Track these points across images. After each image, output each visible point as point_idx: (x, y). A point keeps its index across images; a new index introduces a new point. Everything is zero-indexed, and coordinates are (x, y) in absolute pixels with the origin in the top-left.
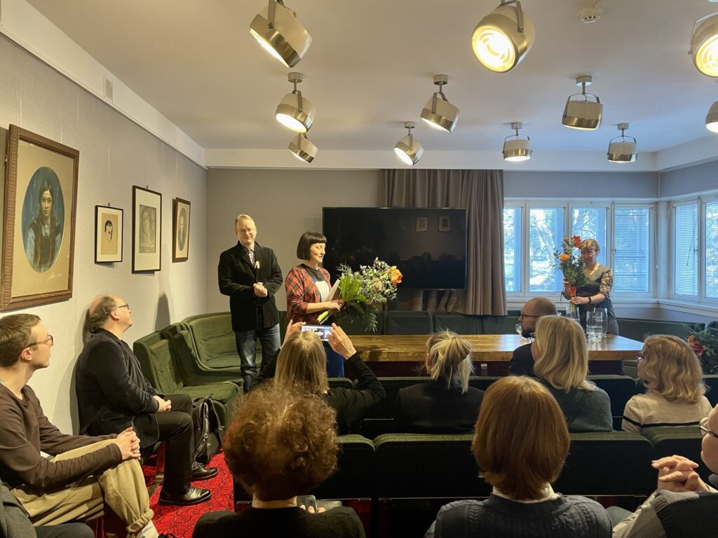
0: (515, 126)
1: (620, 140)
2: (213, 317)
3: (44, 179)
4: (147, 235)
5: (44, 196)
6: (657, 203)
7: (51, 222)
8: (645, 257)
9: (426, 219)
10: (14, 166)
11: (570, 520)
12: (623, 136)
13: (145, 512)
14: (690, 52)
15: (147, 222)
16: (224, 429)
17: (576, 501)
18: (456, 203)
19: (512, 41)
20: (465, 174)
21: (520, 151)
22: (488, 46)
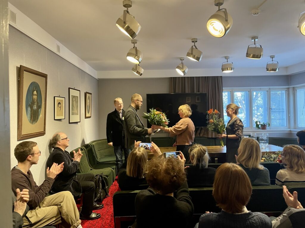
0: (226, 58)
1: (272, 62)
2: (102, 141)
3: (34, 86)
4: (74, 107)
5: (34, 93)
6: (288, 88)
7: (37, 103)
8: (284, 111)
9: (190, 97)
10: (22, 82)
11: (254, 222)
12: (272, 61)
13: (78, 220)
14: (298, 27)
15: (75, 102)
16: (108, 188)
17: (257, 214)
18: (203, 91)
19: (223, 25)
20: (206, 79)
21: (229, 68)
22: (213, 27)
